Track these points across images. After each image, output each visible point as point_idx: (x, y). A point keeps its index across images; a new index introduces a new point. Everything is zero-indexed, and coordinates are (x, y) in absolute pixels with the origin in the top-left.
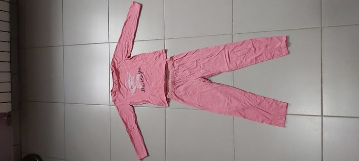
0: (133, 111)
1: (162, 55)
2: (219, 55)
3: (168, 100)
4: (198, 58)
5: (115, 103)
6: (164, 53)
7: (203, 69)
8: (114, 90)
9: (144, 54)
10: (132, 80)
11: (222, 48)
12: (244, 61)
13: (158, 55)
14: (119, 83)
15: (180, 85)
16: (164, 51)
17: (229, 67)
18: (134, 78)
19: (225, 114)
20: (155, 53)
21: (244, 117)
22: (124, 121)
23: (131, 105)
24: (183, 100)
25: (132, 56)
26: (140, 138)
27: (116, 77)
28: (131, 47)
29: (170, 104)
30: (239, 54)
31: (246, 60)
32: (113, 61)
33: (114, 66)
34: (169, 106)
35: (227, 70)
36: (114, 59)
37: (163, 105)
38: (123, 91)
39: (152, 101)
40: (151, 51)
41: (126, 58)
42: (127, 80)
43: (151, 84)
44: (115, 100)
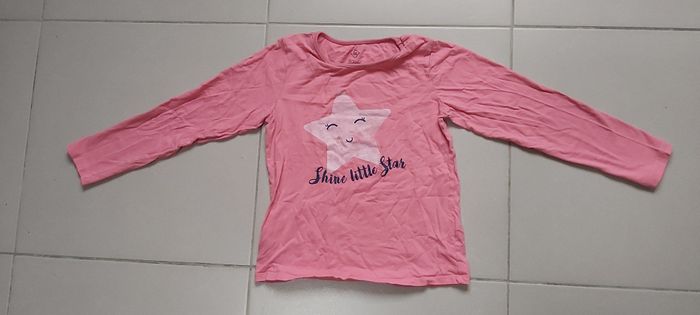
0: (243, 128)
1: (446, 267)
5: (274, 47)
6: (454, 279)
8: (324, 46)
9: (456, 188)
10: (361, 127)
13: (450, 250)
14: (350, 70)
16: (461, 279)
18: (367, 137)
20: (458, 235)
22: (206, 87)
23: (264, 122)
26: (143, 155)
27: (374, 55)
28: (487, 134)
29: (263, 288)
32: (436, 46)
33: (416, 52)
34: (258, 283)
36: (444, 52)
37: (259, 260)
38: (319, 87)
39: (279, 214)
40: (465, 222)
41: (446, 111)
42: (360, 106)
43: (340, 211)
44: (287, 51)
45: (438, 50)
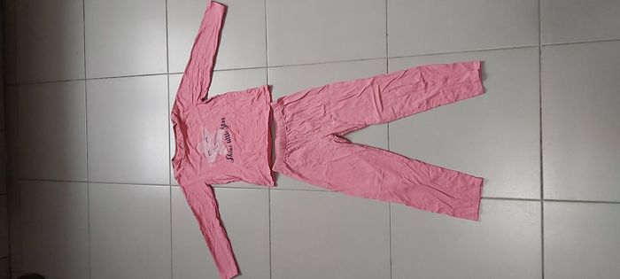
0: (211, 195)
1: (263, 96)
2: (364, 96)
3: (274, 175)
4: (326, 100)
5: (179, 182)
6: (267, 92)
7: (335, 119)
8: (178, 158)
9: (231, 93)
10: (209, 139)
11: (369, 84)
12: (407, 106)
13: (255, 95)
14: (186, 145)
15: (295, 149)
16: (266, 89)
17: (381, 117)
19: (375, 198)
20: (250, 91)
21: (408, 204)
22: (195, 214)
23: (209, 185)
24: (300, 175)
25: (209, 98)
27: (180, 135)
28: (209, 82)
29: (278, 182)
30: (398, 93)
31: (410, 104)
32: (175, 106)
33: (178, 116)
34: (275, 185)
35: (378, 120)
36: (178, 103)
37: (265, 185)
38: (194, 160)
39: (246, 177)
40: (244, 89)
41: (200, 101)
42: (201, 141)
43: (244, 147)
44: (180, 175)
45: (177, 107)
